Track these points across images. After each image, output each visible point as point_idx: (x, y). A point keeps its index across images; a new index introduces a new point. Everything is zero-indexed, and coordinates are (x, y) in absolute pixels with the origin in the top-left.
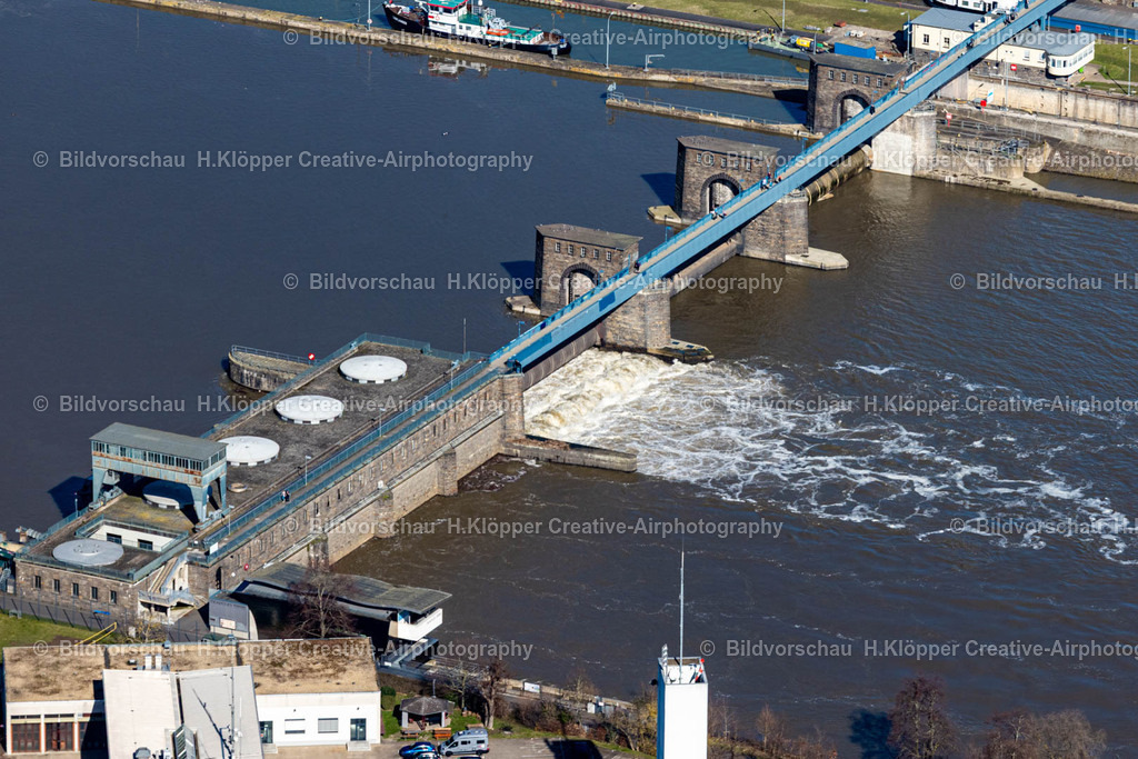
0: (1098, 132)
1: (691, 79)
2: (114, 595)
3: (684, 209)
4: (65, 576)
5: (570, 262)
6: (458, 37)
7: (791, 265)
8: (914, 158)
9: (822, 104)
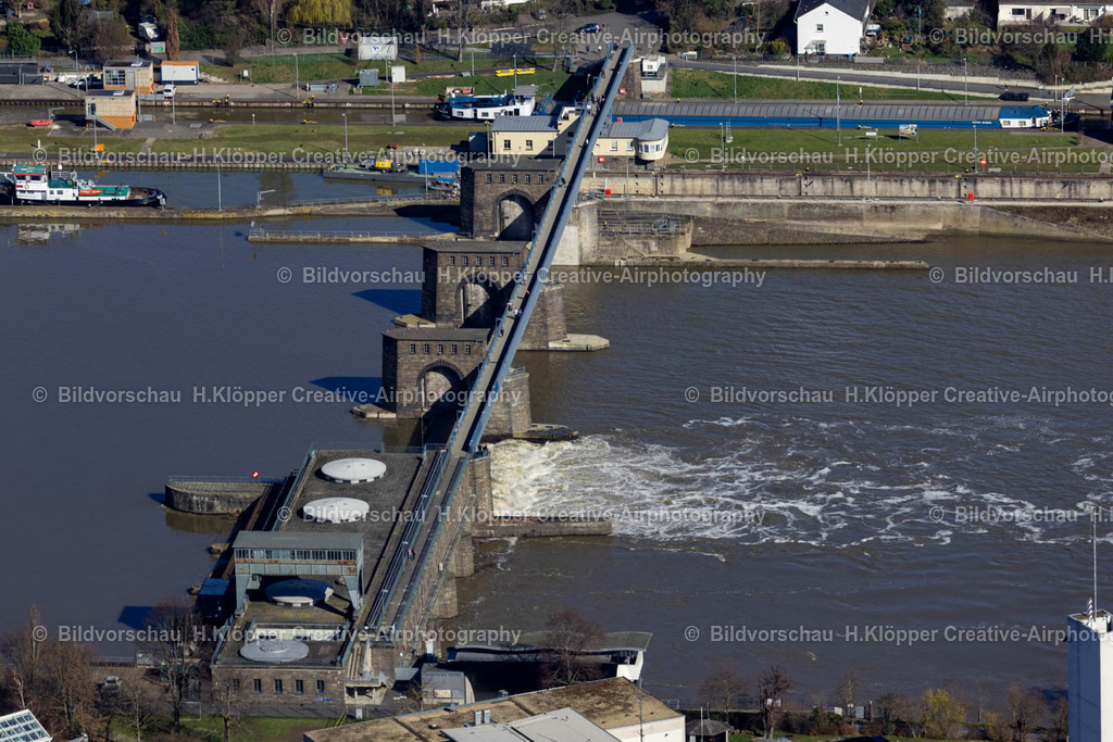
0: (729, 204)
1: (306, 210)
2: (321, 685)
3: (438, 312)
4: (266, 675)
5: (426, 361)
6: (50, 202)
7: (556, 351)
8: (581, 249)
9: (481, 207)
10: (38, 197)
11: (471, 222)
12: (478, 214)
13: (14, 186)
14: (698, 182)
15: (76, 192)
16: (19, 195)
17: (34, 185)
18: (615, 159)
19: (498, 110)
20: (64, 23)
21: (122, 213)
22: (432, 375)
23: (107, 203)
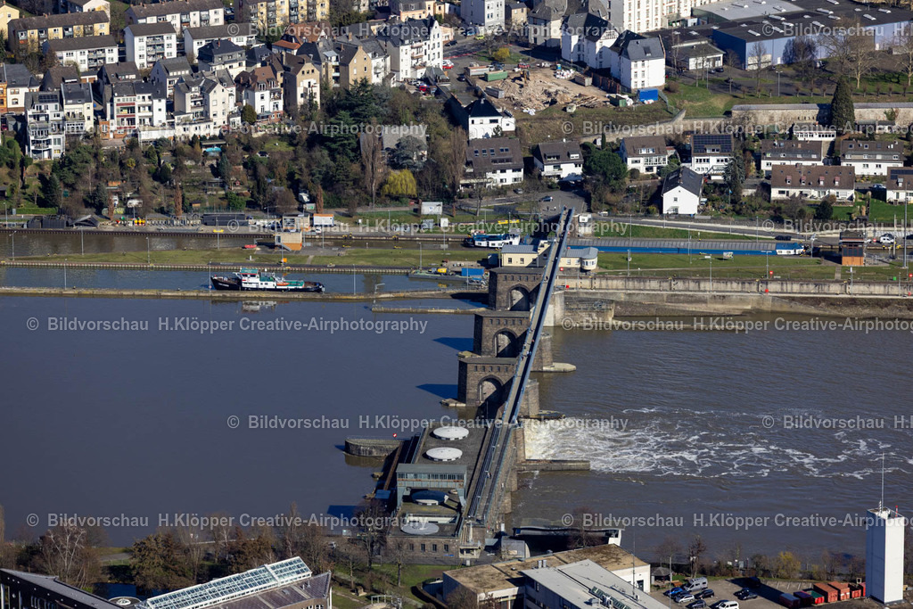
0: (634, 294)
1: (402, 295)
2: (446, 547)
3: (483, 350)
4: (416, 541)
5: (483, 375)
6: (261, 289)
7: (547, 372)
8: (555, 317)
9: (500, 294)
10: (254, 286)
11: (495, 302)
12: (499, 297)
13: (241, 280)
14: (615, 282)
15: (275, 284)
16: (244, 285)
17: (252, 280)
18: (569, 269)
19: (500, 242)
20: (259, 193)
21: (301, 295)
22: (486, 383)
23: (292, 290)
